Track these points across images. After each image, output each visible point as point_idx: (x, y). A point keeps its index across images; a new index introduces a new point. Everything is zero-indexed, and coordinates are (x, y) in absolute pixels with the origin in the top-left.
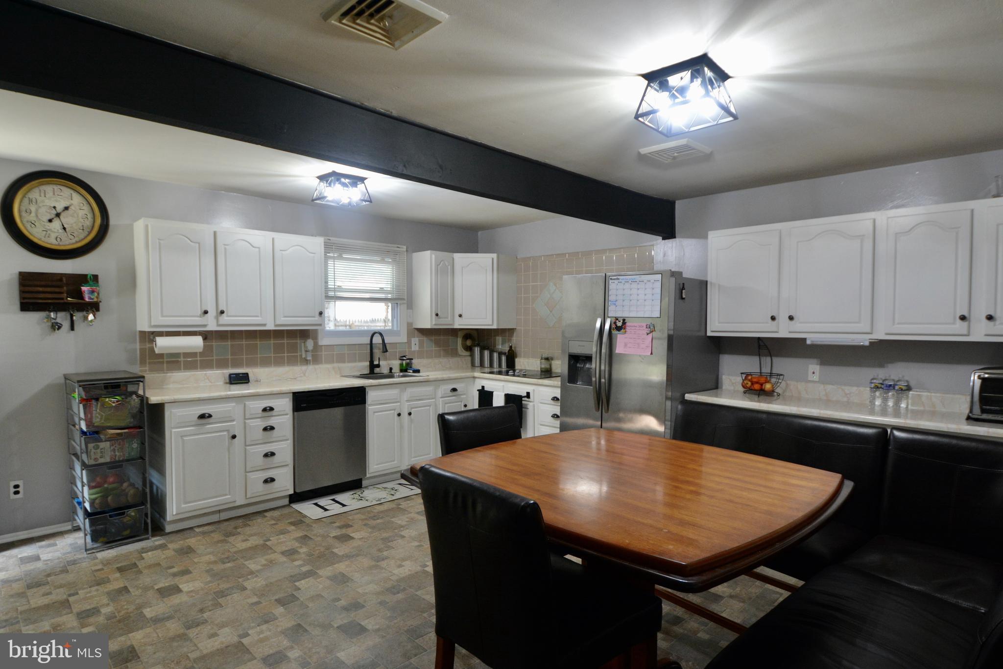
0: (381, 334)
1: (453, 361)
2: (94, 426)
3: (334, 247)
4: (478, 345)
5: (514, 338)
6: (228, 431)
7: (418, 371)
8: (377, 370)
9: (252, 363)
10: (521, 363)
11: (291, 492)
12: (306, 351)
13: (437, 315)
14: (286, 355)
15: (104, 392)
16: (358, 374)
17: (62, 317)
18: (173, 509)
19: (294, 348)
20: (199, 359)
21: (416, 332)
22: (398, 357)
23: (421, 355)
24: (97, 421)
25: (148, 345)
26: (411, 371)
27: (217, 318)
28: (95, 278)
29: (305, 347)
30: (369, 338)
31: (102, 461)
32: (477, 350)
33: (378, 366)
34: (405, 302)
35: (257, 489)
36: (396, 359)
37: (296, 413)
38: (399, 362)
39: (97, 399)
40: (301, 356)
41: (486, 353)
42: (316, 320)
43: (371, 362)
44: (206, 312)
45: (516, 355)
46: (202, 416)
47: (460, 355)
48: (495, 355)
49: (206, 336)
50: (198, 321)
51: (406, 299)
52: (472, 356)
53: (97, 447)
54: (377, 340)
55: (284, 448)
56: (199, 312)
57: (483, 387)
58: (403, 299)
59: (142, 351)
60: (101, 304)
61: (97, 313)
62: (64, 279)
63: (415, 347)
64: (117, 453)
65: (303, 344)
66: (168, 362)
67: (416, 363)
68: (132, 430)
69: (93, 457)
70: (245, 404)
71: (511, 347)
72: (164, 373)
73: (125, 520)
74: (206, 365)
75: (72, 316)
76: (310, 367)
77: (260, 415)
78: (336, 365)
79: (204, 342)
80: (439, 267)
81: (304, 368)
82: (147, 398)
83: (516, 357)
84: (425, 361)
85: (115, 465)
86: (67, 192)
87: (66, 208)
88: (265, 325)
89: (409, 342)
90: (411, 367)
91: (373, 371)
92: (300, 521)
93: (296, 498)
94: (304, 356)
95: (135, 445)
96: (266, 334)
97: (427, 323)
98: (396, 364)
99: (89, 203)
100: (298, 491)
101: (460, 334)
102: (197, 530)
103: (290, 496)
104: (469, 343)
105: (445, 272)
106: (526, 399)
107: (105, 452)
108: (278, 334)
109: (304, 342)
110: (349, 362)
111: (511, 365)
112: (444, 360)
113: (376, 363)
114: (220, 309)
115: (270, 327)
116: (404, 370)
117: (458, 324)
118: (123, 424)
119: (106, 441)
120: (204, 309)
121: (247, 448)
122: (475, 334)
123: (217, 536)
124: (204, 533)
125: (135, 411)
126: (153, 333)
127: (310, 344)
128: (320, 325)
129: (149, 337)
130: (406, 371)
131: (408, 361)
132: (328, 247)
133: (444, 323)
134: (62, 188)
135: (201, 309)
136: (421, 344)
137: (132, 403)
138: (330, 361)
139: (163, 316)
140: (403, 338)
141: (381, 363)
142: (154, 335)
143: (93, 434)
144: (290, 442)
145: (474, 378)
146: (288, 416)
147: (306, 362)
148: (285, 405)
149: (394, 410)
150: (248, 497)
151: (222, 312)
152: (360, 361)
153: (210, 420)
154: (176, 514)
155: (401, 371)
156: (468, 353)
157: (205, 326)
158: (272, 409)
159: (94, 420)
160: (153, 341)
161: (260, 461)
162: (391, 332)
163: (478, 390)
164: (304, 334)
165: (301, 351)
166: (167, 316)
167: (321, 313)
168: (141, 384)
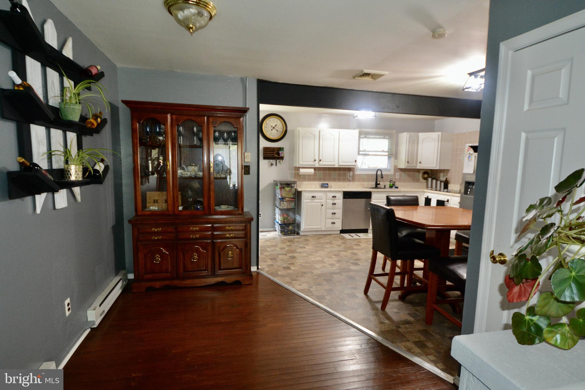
0: (381, 171)
1: (417, 184)
2: (282, 197)
3: (363, 133)
4: (430, 177)
5: (449, 174)
6: (321, 203)
7: (397, 188)
8: (378, 186)
9: (330, 180)
10: (450, 186)
11: (341, 229)
12: (350, 176)
13: (408, 162)
14: (342, 177)
15: (286, 186)
16: (371, 187)
17: (273, 161)
18: (303, 227)
19: (345, 175)
20: (312, 177)
21: (398, 170)
22: (389, 181)
23: (400, 180)
24: (284, 195)
25: (297, 172)
26: (394, 187)
27: (319, 162)
28: (283, 148)
29: (349, 174)
30: (376, 172)
31: (284, 208)
32: (430, 180)
33: (379, 184)
34: (394, 156)
35: (329, 226)
36: (387, 182)
37: (344, 199)
38: (389, 183)
39: (284, 188)
40: (348, 178)
41: (434, 181)
42: (354, 163)
43: (376, 182)
44: (315, 160)
45: (449, 182)
46: (313, 197)
47: (420, 182)
48: (439, 182)
49: (315, 169)
50: (312, 163)
51: (394, 154)
52: (427, 182)
53: (283, 203)
54: (379, 173)
55: (339, 212)
56: (313, 160)
57: (428, 197)
58: (393, 155)
59: (295, 173)
60: (284, 157)
61: (283, 160)
62: (275, 149)
63: (397, 177)
64: (288, 206)
65: (348, 174)
66: (302, 178)
67: (397, 184)
68: (292, 199)
69: (282, 206)
70: (326, 195)
71: (446, 179)
72: (301, 182)
73: (289, 228)
74: (314, 180)
75: (276, 161)
76: (351, 183)
77: (331, 199)
78: (361, 183)
79: (314, 171)
80: (411, 140)
81: (348, 183)
82: (297, 189)
83: (449, 184)
84: (402, 183)
85: (288, 210)
86: (276, 120)
87: (276, 125)
88: (334, 165)
89: (395, 174)
90: (394, 186)
91: (377, 185)
92: (343, 238)
93: (343, 231)
94: (349, 178)
95: (293, 204)
96: (335, 169)
97: (403, 166)
98: (388, 184)
99: (282, 123)
100: (343, 229)
101: (422, 172)
102: (309, 236)
103: (341, 230)
104: (426, 176)
105: (414, 142)
106: (447, 202)
107: (285, 205)
108: (339, 169)
109: (349, 173)
110: (367, 182)
111: (446, 187)
112: (412, 184)
113: (378, 183)
114: (320, 159)
115: (337, 166)
116: (391, 187)
117: (419, 167)
118: (290, 197)
119: (286, 202)
120: (315, 159)
121: (327, 210)
122: (430, 172)
123: (315, 238)
124: (312, 237)
125: (293, 193)
126: (299, 167)
127: (351, 173)
128: (355, 166)
129: (298, 169)
130: (392, 187)
131: (393, 183)
132: (360, 133)
133: (412, 166)
134: (275, 118)
135: (314, 159)
136: (400, 176)
137: (293, 190)
138: (359, 180)
139: (302, 161)
140: (392, 172)
141: (381, 183)
142: (299, 168)
143: (282, 199)
144: (341, 210)
145: (424, 192)
146: (341, 200)
147: (349, 181)
148: (340, 196)
149: (384, 202)
150: (326, 227)
151: (320, 160)
152: (372, 181)
153: (315, 198)
154: (304, 229)
155: (390, 187)
156: (425, 181)
157: (315, 165)
158: (335, 197)
159: (283, 195)
160: (299, 170)
161: (331, 215)
162: (386, 170)
163: (425, 198)
164: (349, 169)
165: (348, 176)
166: (303, 162)
167: (356, 161)
168: (296, 184)
